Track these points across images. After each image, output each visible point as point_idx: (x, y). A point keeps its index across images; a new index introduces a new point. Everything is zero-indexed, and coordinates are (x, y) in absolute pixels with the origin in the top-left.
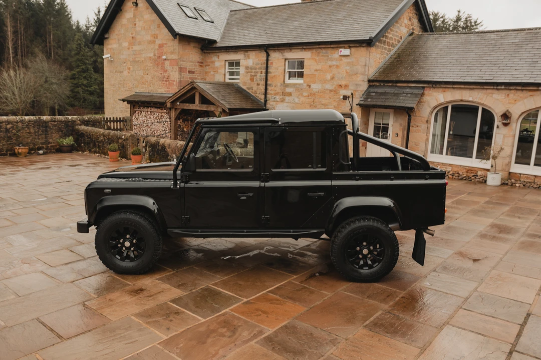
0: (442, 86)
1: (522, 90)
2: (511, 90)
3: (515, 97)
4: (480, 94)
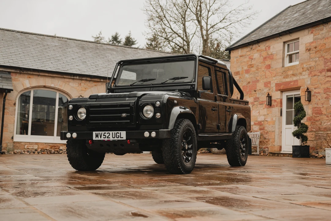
0: (29, 73)
1: (90, 81)
2: (82, 80)
3: (85, 86)
4: (60, 82)
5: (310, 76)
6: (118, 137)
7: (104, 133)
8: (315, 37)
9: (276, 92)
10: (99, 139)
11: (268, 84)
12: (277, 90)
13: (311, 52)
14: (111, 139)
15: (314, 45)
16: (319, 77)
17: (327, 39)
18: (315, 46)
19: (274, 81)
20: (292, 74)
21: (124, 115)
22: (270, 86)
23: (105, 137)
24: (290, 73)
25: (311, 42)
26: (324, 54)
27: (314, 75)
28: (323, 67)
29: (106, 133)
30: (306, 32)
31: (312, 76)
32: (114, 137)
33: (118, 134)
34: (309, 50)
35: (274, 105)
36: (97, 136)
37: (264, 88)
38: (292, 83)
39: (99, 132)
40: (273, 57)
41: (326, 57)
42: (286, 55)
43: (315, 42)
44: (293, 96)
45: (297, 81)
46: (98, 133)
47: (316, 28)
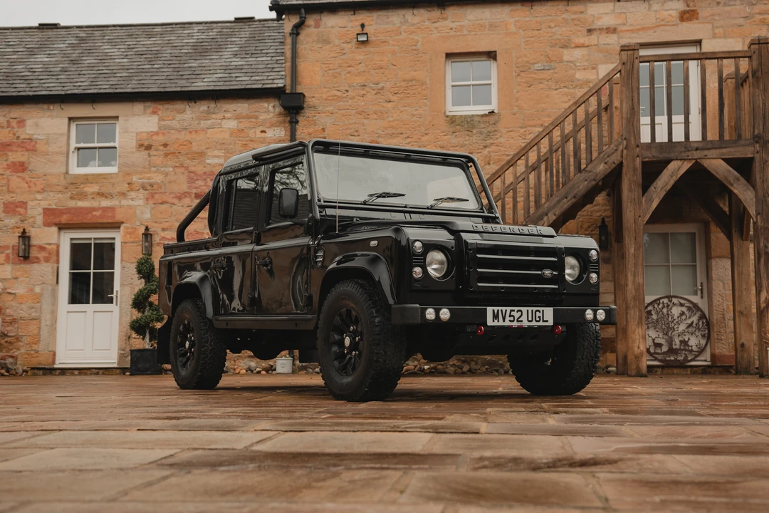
5: (151, 202)
6: (538, 319)
7: (511, 311)
8: (164, 123)
9: (46, 228)
10: (501, 323)
11: (17, 207)
12: (47, 224)
13: (153, 152)
14: (525, 323)
15: (161, 139)
16: (174, 207)
17: (194, 132)
18: (164, 142)
19: (38, 202)
20: (98, 194)
21: (547, 272)
22: (26, 212)
23: (512, 319)
24: (94, 188)
25: (152, 132)
26: (187, 163)
27: (160, 201)
28: (185, 188)
29: (514, 311)
30: (138, 107)
31: (155, 204)
32: (530, 319)
33: (538, 314)
34: (148, 148)
35: (37, 258)
36: (495, 317)
37: (4, 214)
38: (97, 213)
39: (500, 308)
40: (34, 146)
41: (192, 169)
42: (72, 148)
43: (164, 134)
44: (93, 242)
45: (112, 209)
46: (498, 311)
47: (167, 106)
